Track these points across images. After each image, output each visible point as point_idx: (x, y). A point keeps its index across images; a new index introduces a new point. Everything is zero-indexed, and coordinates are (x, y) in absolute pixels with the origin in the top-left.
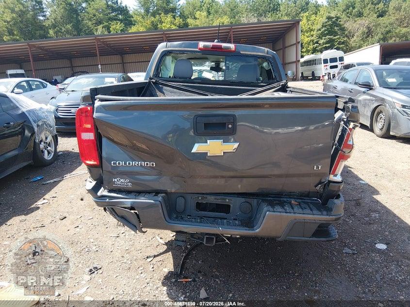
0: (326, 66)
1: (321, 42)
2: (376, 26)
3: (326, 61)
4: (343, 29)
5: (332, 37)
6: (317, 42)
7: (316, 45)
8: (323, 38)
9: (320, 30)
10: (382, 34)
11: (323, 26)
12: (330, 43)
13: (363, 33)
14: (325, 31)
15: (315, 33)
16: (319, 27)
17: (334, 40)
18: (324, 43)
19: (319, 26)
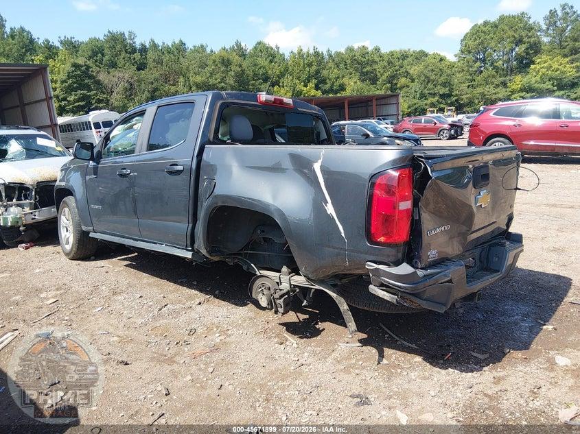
0: (99, 132)
1: (71, 98)
2: (139, 81)
3: (97, 126)
4: (98, 83)
5: (85, 92)
6: (65, 99)
7: (63, 103)
8: (73, 93)
9: (65, 81)
10: (149, 91)
11: (69, 77)
12: (84, 101)
13: (126, 89)
14: (74, 83)
15: (58, 85)
16: (64, 78)
17: (90, 96)
18: (75, 101)
19: (63, 76)
